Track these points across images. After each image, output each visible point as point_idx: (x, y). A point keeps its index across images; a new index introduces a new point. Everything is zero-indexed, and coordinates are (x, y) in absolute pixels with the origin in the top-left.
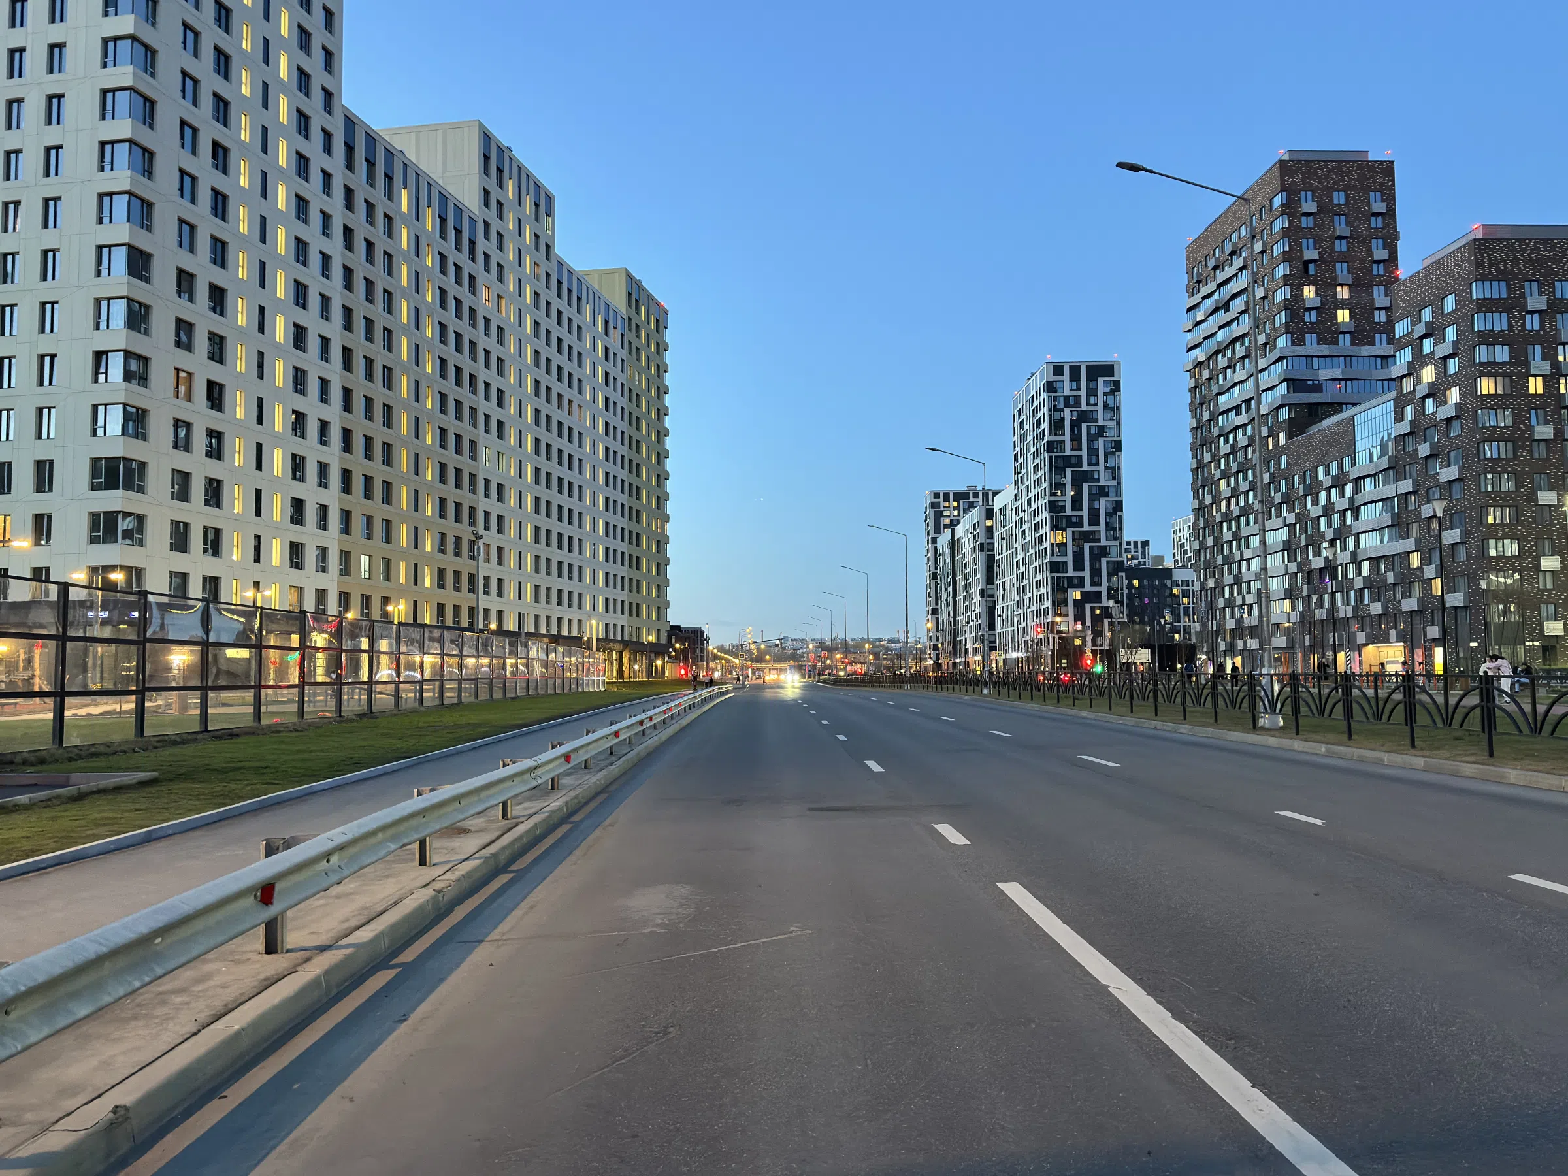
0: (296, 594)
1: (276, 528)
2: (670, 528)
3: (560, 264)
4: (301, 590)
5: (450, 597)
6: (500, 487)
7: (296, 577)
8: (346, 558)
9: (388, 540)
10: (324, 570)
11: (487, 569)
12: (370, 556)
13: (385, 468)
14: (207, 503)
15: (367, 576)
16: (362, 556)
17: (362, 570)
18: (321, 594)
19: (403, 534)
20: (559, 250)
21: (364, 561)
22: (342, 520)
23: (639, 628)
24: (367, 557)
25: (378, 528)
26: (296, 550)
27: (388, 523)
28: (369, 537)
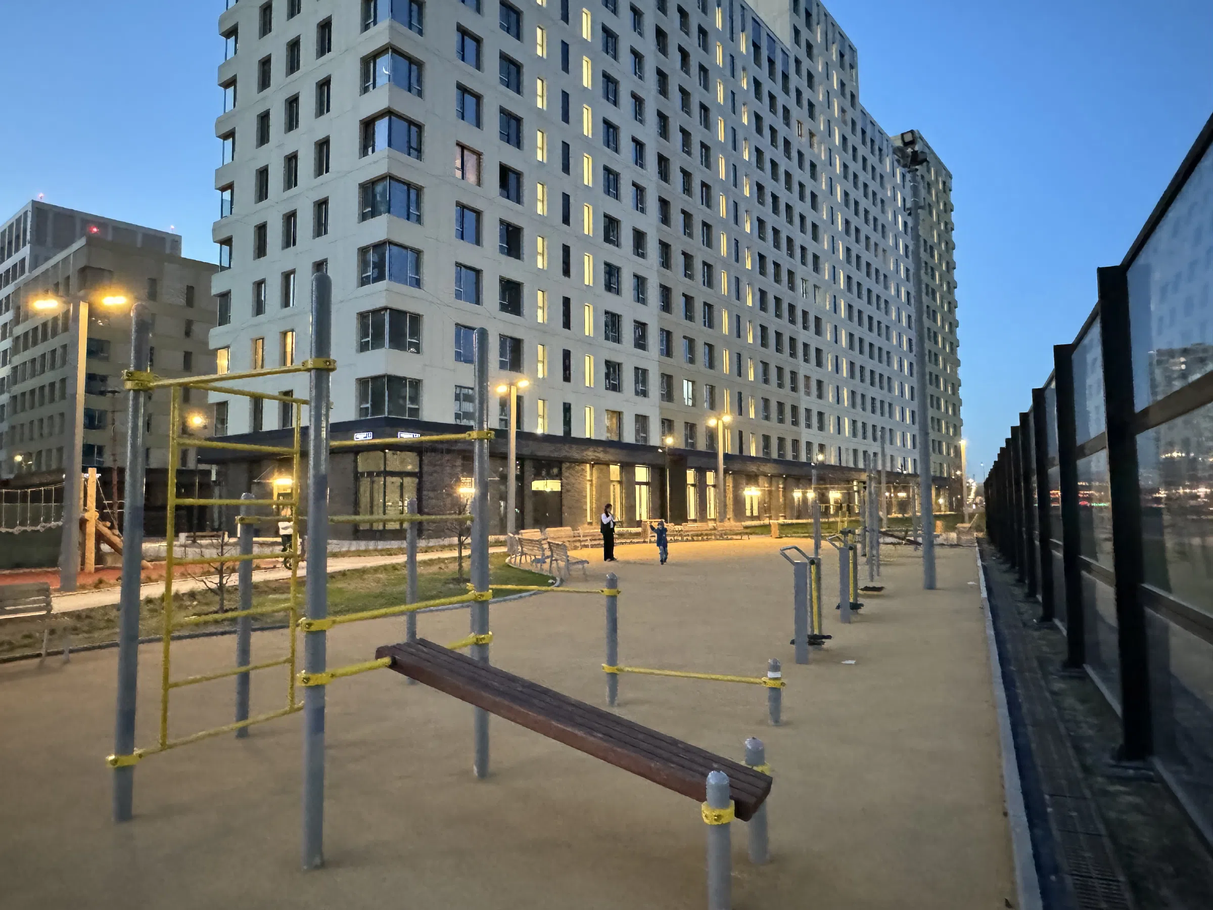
0: (614, 420)
1: (588, 344)
2: (961, 372)
3: (863, 113)
4: (619, 415)
5: (775, 430)
6: (818, 320)
7: (613, 400)
8: (668, 381)
9: (711, 365)
10: (644, 393)
11: (806, 401)
12: (693, 383)
13: (705, 289)
14: (504, 308)
15: (690, 403)
16: (685, 382)
17: (685, 396)
18: (642, 421)
19: (726, 360)
20: (862, 100)
21: (687, 387)
22: (662, 341)
23: (941, 465)
24: (690, 384)
25: (701, 352)
26: (612, 371)
27: (710, 347)
28: (692, 361)
